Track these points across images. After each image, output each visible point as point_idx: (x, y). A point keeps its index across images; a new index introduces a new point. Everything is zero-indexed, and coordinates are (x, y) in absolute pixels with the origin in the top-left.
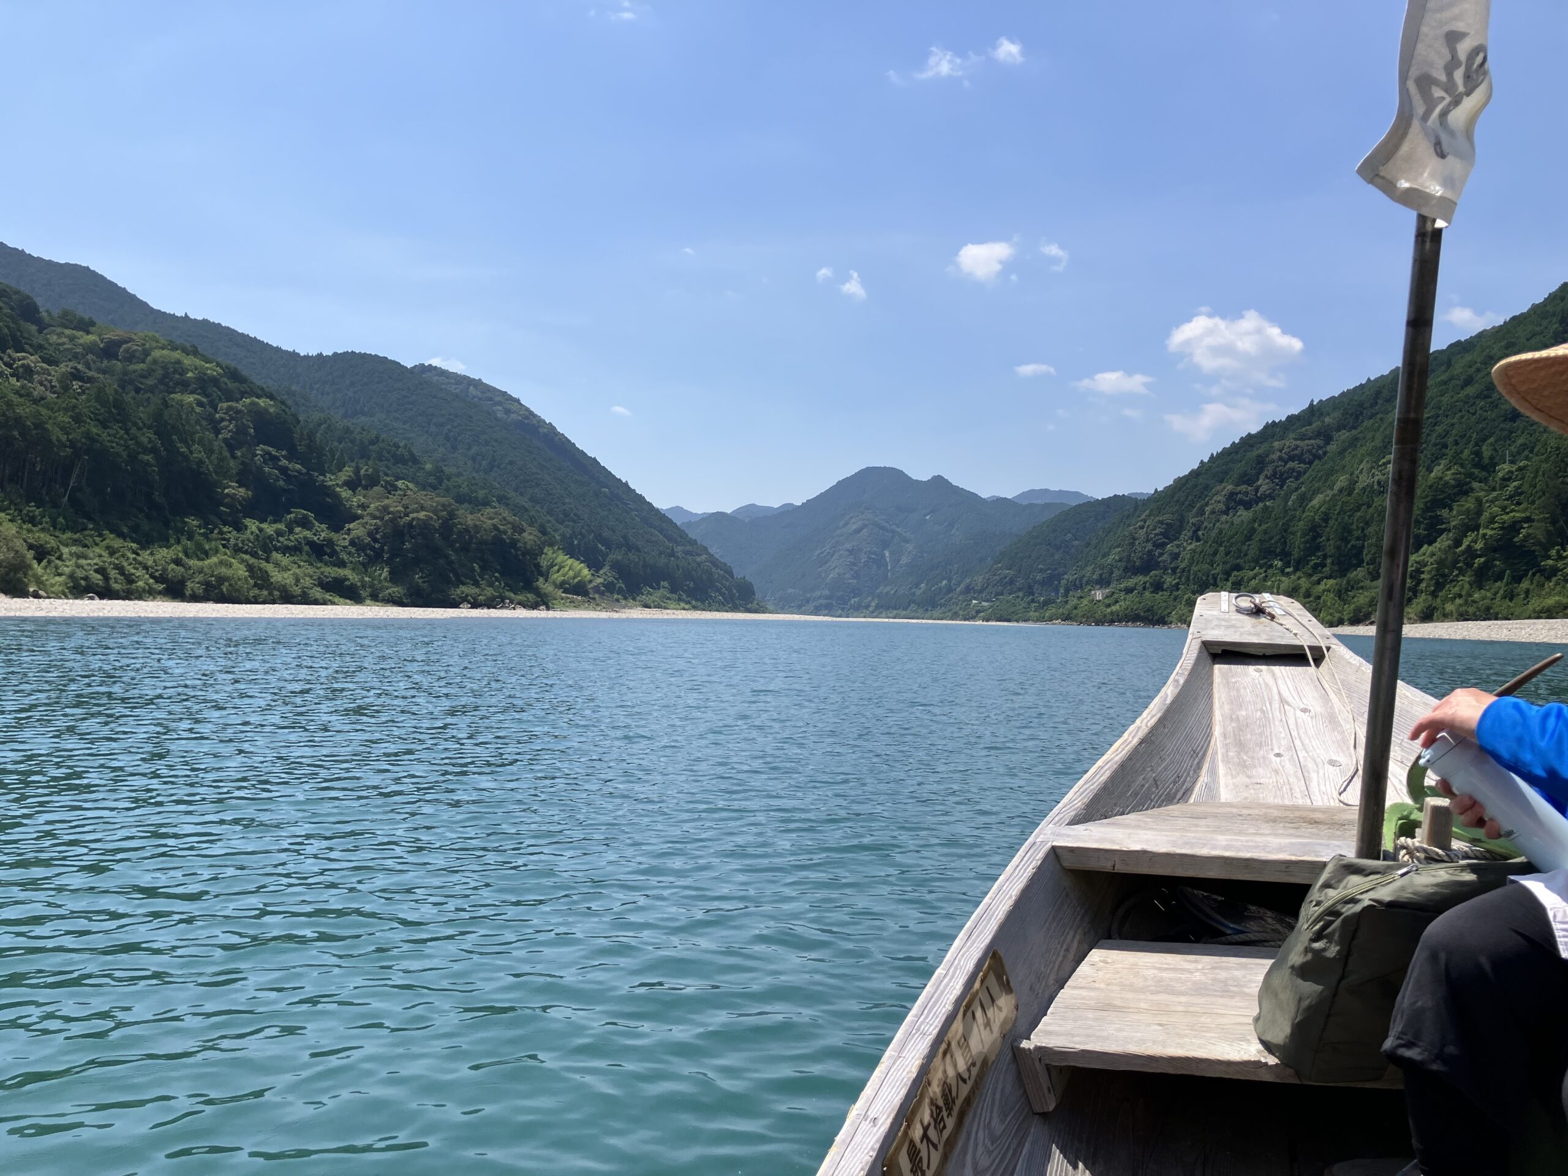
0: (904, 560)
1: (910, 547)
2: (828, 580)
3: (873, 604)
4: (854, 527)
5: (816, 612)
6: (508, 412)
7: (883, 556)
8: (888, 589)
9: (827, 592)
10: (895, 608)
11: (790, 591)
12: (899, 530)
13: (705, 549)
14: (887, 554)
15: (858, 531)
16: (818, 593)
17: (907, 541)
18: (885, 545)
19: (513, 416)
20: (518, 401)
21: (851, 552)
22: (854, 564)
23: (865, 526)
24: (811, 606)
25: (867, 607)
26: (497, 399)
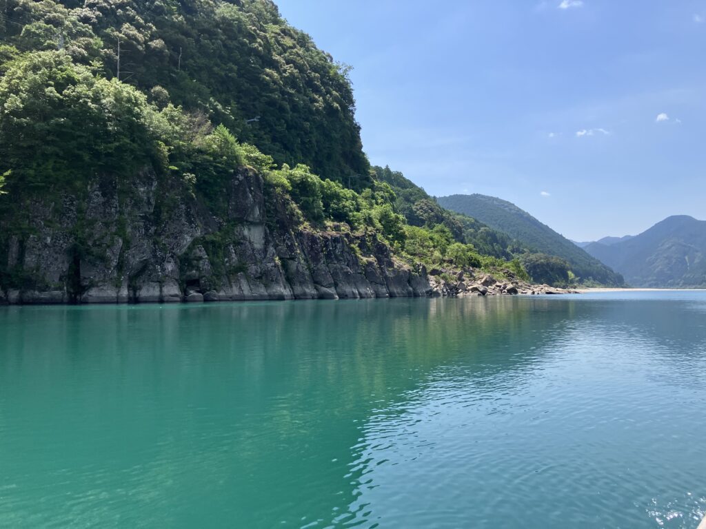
0: (697, 261)
1: (699, 254)
2: (655, 272)
3: (682, 282)
4: (667, 246)
5: (650, 286)
6: (510, 209)
7: (685, 259)
8: (689, 275)
9: (655, 278)
10: (693, 284)
11: (635, 278)
12: (692, 246)
13: (599, 261)
14: (686, 258)
15: (669, 248)
16: (650, 278)
17: (697, 251)
18: (685, 254)
19: (513, 211)
20: (513, 205)
21: (666, 258)
22: (669, 264)
23: (673, 245)
24: (647, 284)
25: (678, 284)
26: (506, 205)
